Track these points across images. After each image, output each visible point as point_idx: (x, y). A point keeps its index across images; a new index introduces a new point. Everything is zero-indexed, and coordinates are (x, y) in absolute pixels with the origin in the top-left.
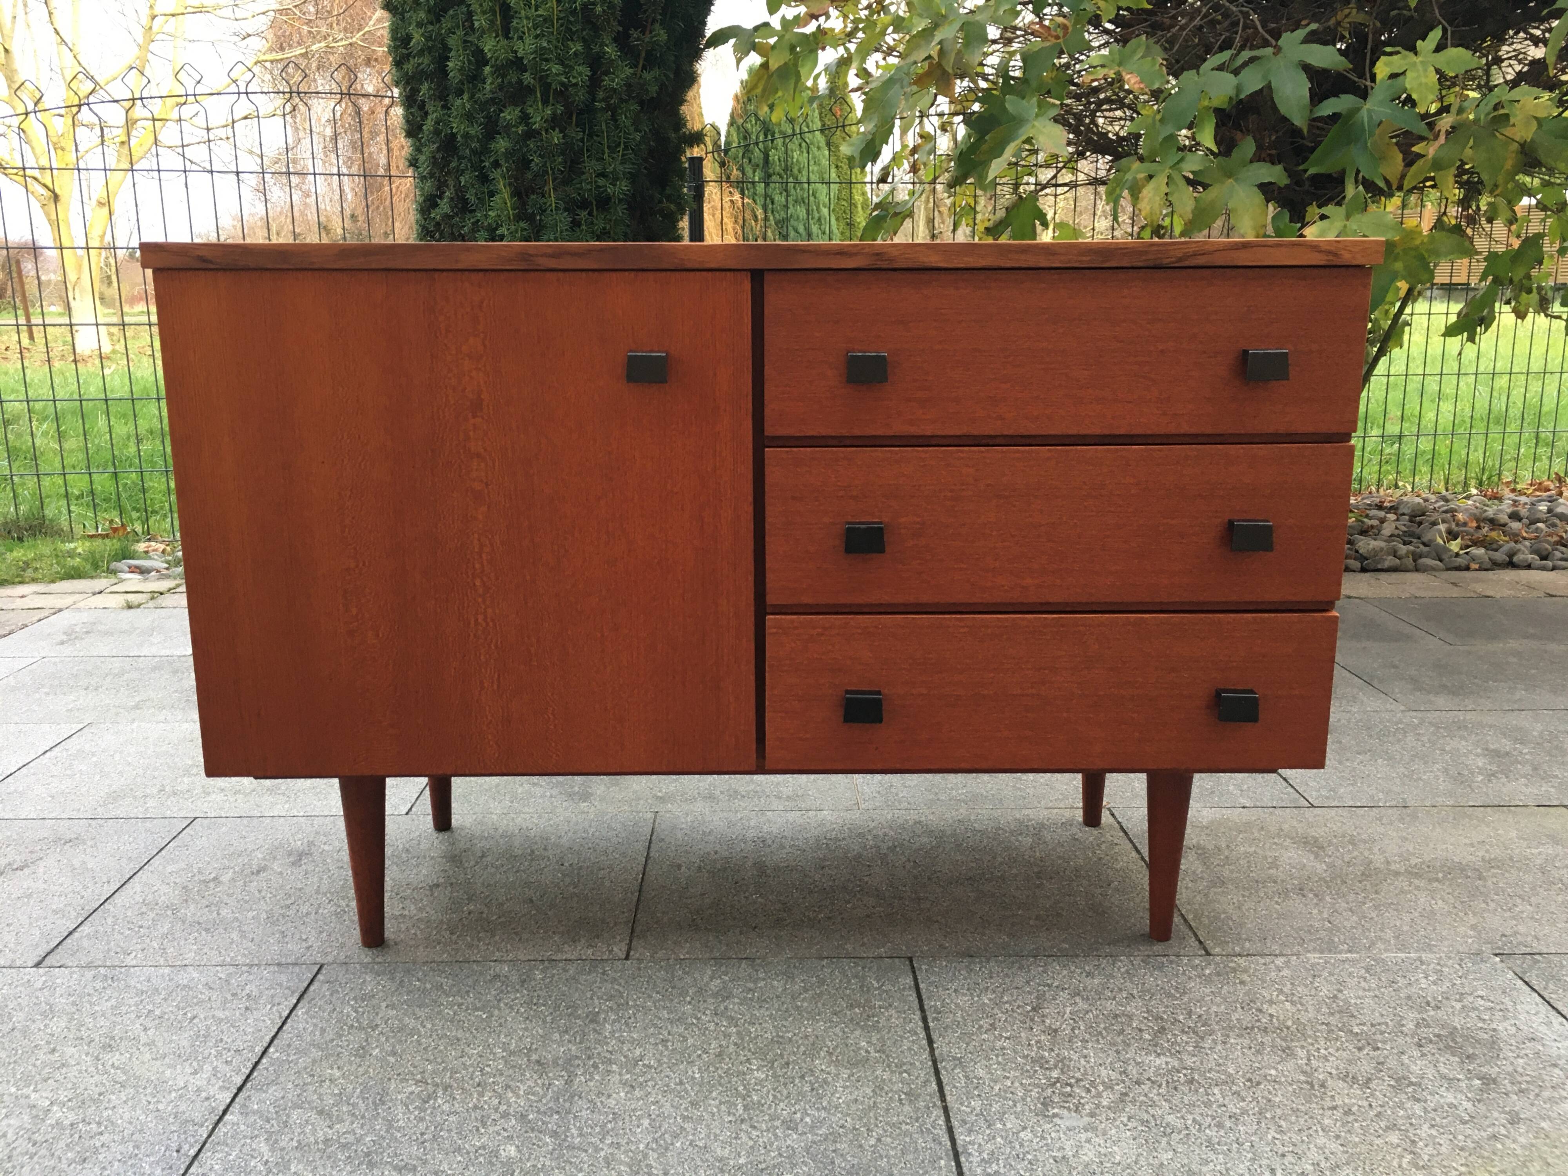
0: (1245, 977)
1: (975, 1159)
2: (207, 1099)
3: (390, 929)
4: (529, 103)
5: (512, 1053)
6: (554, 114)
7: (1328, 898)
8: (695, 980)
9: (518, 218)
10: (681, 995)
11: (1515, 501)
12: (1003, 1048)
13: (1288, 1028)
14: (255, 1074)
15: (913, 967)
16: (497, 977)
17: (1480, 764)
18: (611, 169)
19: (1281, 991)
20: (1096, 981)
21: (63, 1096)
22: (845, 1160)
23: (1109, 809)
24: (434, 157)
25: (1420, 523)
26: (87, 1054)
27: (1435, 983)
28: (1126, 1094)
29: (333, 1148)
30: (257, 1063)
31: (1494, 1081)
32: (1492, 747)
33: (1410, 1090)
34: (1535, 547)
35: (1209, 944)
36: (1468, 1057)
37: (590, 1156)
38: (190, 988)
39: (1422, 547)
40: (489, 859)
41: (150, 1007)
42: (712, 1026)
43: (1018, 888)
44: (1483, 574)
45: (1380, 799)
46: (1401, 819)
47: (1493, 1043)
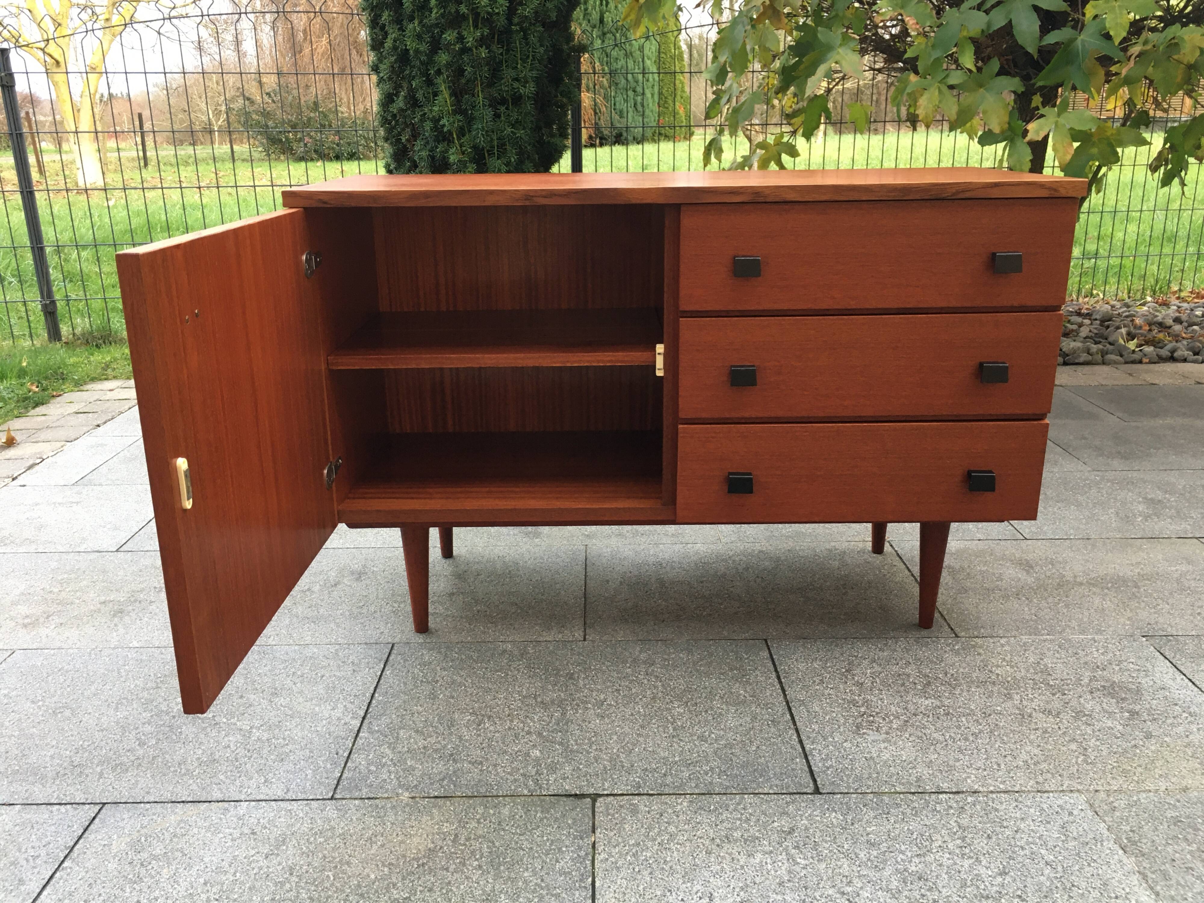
0: (981, 651)
1: (818, 758)
2: (346, 724)
3: (432, 623)
4: (463, 27)
5: (524, 697)
6: (482, 35)
7: (1035, 600)
8: (631, 653)
9: (455, 112)
10: (623, 663)
11: (1179, 307)
12: (829, 694)
13: (1008, 682)
14: (371, 709)
15: (768, 646)
16: (505, 651)
17: (1141, 509)
18: (522, 75)
19: (1004, 660)
20: (885, 654)
21: (257, 723)
22: (738, 758)
23: (889, 542)
24: (392, 67)
25: (1108, 327)
26: (263, 699)
27: (1103, 654)
28: (907, 721)
29: (430, 752)
30: (370, 703)
31: (1137, 713)
32: (1150, 497)
33: (1084, 719)
34: (1190, 345)
35: (957, 630)
36: (1122, 699)
37: (585, 756)
38: (315, 659)
39: (1108, 345)
40: (482, 576)
41: (293, 670)
42: (646, 682)
43: (831, 595)
44: (1152, 366)
45: (1071, 534)
46: (1086, 548)
47: (1138, 691)
